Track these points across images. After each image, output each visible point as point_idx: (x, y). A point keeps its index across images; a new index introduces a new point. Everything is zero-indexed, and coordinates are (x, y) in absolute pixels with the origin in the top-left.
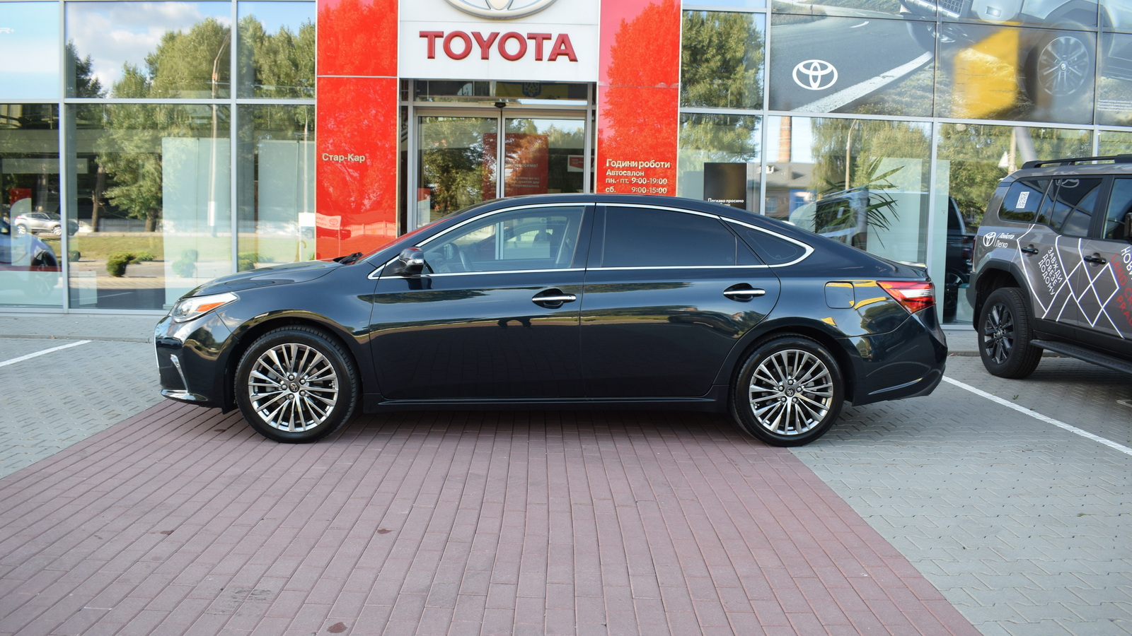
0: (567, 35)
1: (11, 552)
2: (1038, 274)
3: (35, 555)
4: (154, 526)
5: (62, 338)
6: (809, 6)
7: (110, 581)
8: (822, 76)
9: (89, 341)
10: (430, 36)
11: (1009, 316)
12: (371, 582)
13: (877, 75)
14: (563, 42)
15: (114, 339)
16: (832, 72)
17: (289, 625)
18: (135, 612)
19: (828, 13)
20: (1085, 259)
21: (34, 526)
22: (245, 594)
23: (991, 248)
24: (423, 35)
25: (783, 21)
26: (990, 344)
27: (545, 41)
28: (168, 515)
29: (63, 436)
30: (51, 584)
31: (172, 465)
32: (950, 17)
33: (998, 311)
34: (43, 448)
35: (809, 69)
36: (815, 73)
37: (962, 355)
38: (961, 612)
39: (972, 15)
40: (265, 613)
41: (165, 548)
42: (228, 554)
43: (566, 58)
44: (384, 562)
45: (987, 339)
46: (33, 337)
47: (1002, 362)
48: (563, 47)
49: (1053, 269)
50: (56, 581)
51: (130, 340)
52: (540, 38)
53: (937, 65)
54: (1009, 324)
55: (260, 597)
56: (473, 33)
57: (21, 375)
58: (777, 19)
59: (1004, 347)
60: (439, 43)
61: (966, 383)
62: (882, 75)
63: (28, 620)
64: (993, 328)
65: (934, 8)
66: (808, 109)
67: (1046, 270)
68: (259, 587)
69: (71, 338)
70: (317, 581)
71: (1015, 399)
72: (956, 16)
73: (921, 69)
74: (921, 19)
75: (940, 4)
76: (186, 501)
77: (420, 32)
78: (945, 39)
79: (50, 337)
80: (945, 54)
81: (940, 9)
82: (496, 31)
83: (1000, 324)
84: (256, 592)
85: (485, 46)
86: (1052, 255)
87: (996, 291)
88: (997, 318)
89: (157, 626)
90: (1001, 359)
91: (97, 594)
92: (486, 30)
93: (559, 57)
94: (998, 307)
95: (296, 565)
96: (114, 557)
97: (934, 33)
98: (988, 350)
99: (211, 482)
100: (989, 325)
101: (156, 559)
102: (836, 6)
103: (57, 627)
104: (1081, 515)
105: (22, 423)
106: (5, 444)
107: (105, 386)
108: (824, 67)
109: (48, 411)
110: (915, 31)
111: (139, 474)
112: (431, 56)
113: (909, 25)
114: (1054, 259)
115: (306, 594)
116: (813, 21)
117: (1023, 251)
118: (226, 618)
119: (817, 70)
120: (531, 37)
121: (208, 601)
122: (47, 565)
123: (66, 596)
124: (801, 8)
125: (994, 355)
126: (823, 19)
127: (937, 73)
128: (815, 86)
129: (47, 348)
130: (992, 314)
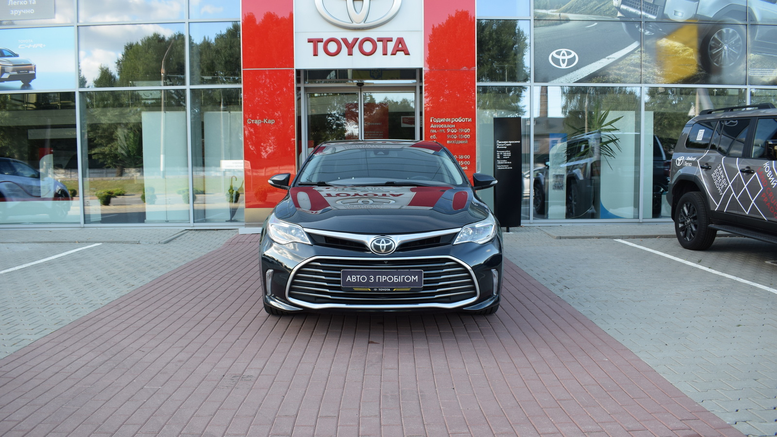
0: (403, 38)
1: (92, 360)
2: (711, 181)
3: (106, 361)
4: (173, 344)
5: (83, 242)
6: (558, 14)
7: (155, 373)
8: (568, 59)
9: (101, 244)
10: (315, 42)
11: (694, 210)
12: (311, 370)
13: (604, 57)
14: (400, 43)
15: (117, 242)
16: (575, 56)
17: (268, 393)
18: (176, 388)
19: (571, 19)
20: (741, 171)
21: (101, 346)
22: (238, 378)
23: (682, 167)
24: (310, 41)
25: (541, 25)
26: (683, 229)
27: (388, 43)
28: (181, 338)
29: (102, 298)
30: (121, 376)
31: (175, 312)
32: (650, 18)
33: (687, 208)
34: (92, 305)
35: (559, 55)
36: (564, 58)
37: (665, 237)
38: (665, 377)
39: (665, 16)
40: (252, 387)
41: (183, 356)
42: (222, 357)
43: (403, 52)
44: (317, 360)
45: (680, 225)
46: (65, 242)
47: (691, 239)
48: (400, 46)
49: (721, 178)
50: (123, 374)
51: (127, 242)
52: (385, 41)
53: (642, 49)
54: (695, 215)
55: (247, 379)
56: (342, 39)
57: (64, 264)
58: (538, 23)
59: (692, 230)
60: (320, 46)
61: (668, 254)
62: (607, 57)
63: (113, 394)
64: (684, 218)
65: (639, 13)
66: (560, 81)
67: (717, 179)
68: (246, 374)
69: (89, 242)
70: (279, 370)
71: (699, 262)
72: (654, 17)
73: (632, 52)
74: (631, 20)
75: (644, 10)
76: (189, 331)
77: (308, 39)
78: (647, 33)
79: (75, 242)
80: (648, 42)
81: (644, 13)
82: (357, 37)
83: (688, 215)
84: (244, 377)
85: (350, 47)
86: (720, 169)
87: (686, 194)
88: (686, 211)
89: (190, 395)
90: (690, 239)
91: (150, 380)
92: (350, 36)
93: (398, 53)
94: (687, 205)
95: (265, 362)
96: (155, 361)
97: (640, 29)
98: (681, 233)
99: (202, 320)
100: (681, 216)
101: (180, 361)
102: (576, 13)
103: (132, 397)
104: (739, 326)
105: (75, 291)
106: (68, 303)
107: (119, 269)
108: (569, 54)
109: (88, 284)
110: (628, 28)
111: (156, 317)
112: (315, 54)
113: (623, 24)
114: (721, 172)
115: (274, 377)
116: (561, 24)
117: (701, 167)
118: (230, 390)
119: (565, 56)
120: (380, 40)
121: (217, 382)
122: (116, 366)
123: (131, 382)
124: (553, 16)
125: (685, 236)
126: (568, 22)
127: (643, 55)
128: (564, 66)
129: (75, 249)
130: (683, 209)
